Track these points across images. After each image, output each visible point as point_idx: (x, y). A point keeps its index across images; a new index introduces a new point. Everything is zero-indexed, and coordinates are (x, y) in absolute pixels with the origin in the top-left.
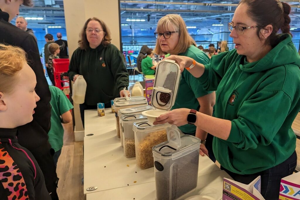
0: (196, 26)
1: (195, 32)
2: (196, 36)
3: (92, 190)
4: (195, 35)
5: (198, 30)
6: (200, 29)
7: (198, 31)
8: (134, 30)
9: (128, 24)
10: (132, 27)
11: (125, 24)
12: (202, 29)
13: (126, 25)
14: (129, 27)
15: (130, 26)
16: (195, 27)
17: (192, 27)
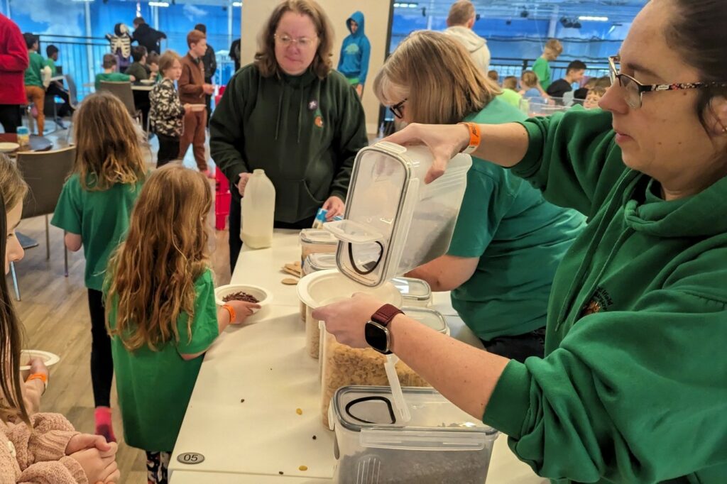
0: (608, 17)
1: (604, 32)
2: (603, 43)
3: (190, 461)
4: (601, 41)
5: (613, 27)
6: (621, 25)
7: (613, 30)
8: (434, 19)
9: (417, 4)
10: (427, 12)
11: (409, 3)
12: (624, 24)
13: (412, 6)
14: (421, 11)
15: (424, 9)
16: (605, 19)
17: (597, 19)
